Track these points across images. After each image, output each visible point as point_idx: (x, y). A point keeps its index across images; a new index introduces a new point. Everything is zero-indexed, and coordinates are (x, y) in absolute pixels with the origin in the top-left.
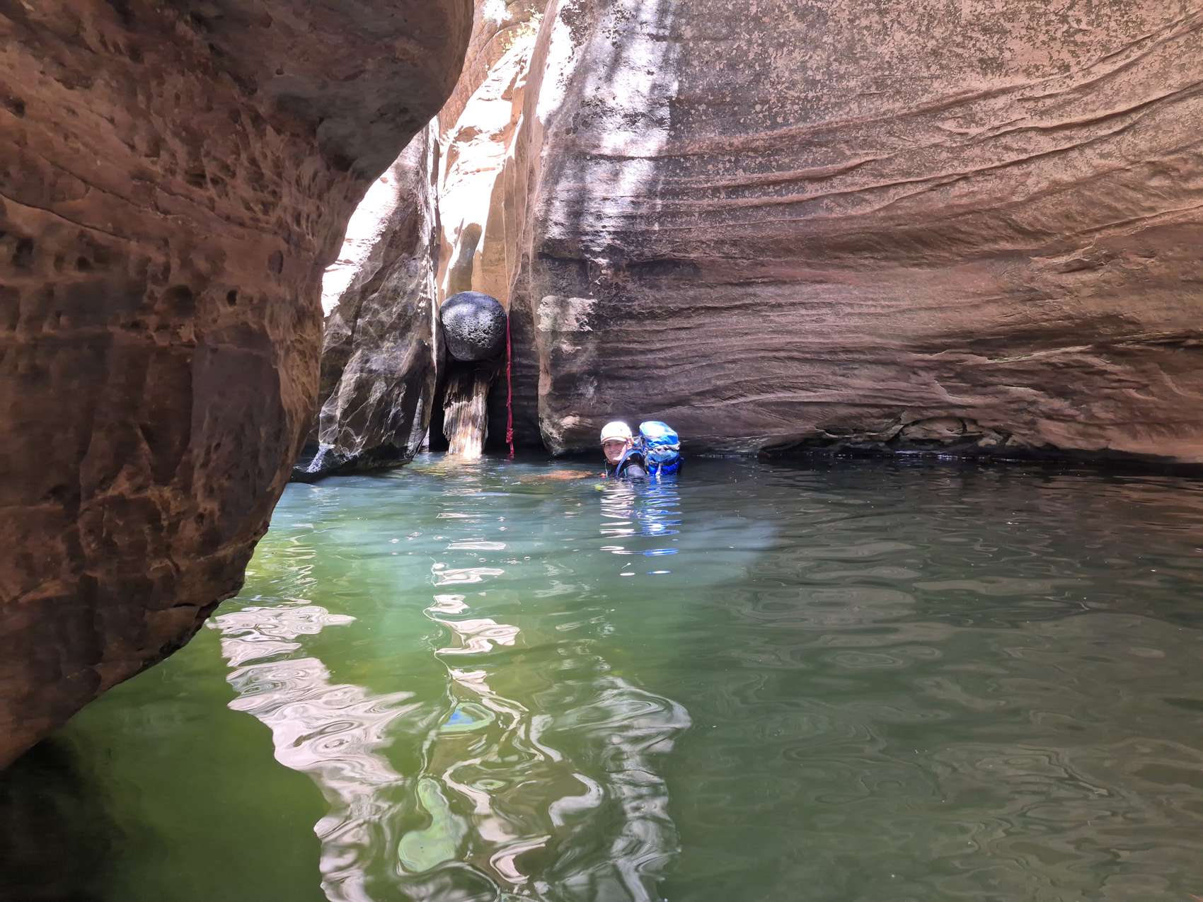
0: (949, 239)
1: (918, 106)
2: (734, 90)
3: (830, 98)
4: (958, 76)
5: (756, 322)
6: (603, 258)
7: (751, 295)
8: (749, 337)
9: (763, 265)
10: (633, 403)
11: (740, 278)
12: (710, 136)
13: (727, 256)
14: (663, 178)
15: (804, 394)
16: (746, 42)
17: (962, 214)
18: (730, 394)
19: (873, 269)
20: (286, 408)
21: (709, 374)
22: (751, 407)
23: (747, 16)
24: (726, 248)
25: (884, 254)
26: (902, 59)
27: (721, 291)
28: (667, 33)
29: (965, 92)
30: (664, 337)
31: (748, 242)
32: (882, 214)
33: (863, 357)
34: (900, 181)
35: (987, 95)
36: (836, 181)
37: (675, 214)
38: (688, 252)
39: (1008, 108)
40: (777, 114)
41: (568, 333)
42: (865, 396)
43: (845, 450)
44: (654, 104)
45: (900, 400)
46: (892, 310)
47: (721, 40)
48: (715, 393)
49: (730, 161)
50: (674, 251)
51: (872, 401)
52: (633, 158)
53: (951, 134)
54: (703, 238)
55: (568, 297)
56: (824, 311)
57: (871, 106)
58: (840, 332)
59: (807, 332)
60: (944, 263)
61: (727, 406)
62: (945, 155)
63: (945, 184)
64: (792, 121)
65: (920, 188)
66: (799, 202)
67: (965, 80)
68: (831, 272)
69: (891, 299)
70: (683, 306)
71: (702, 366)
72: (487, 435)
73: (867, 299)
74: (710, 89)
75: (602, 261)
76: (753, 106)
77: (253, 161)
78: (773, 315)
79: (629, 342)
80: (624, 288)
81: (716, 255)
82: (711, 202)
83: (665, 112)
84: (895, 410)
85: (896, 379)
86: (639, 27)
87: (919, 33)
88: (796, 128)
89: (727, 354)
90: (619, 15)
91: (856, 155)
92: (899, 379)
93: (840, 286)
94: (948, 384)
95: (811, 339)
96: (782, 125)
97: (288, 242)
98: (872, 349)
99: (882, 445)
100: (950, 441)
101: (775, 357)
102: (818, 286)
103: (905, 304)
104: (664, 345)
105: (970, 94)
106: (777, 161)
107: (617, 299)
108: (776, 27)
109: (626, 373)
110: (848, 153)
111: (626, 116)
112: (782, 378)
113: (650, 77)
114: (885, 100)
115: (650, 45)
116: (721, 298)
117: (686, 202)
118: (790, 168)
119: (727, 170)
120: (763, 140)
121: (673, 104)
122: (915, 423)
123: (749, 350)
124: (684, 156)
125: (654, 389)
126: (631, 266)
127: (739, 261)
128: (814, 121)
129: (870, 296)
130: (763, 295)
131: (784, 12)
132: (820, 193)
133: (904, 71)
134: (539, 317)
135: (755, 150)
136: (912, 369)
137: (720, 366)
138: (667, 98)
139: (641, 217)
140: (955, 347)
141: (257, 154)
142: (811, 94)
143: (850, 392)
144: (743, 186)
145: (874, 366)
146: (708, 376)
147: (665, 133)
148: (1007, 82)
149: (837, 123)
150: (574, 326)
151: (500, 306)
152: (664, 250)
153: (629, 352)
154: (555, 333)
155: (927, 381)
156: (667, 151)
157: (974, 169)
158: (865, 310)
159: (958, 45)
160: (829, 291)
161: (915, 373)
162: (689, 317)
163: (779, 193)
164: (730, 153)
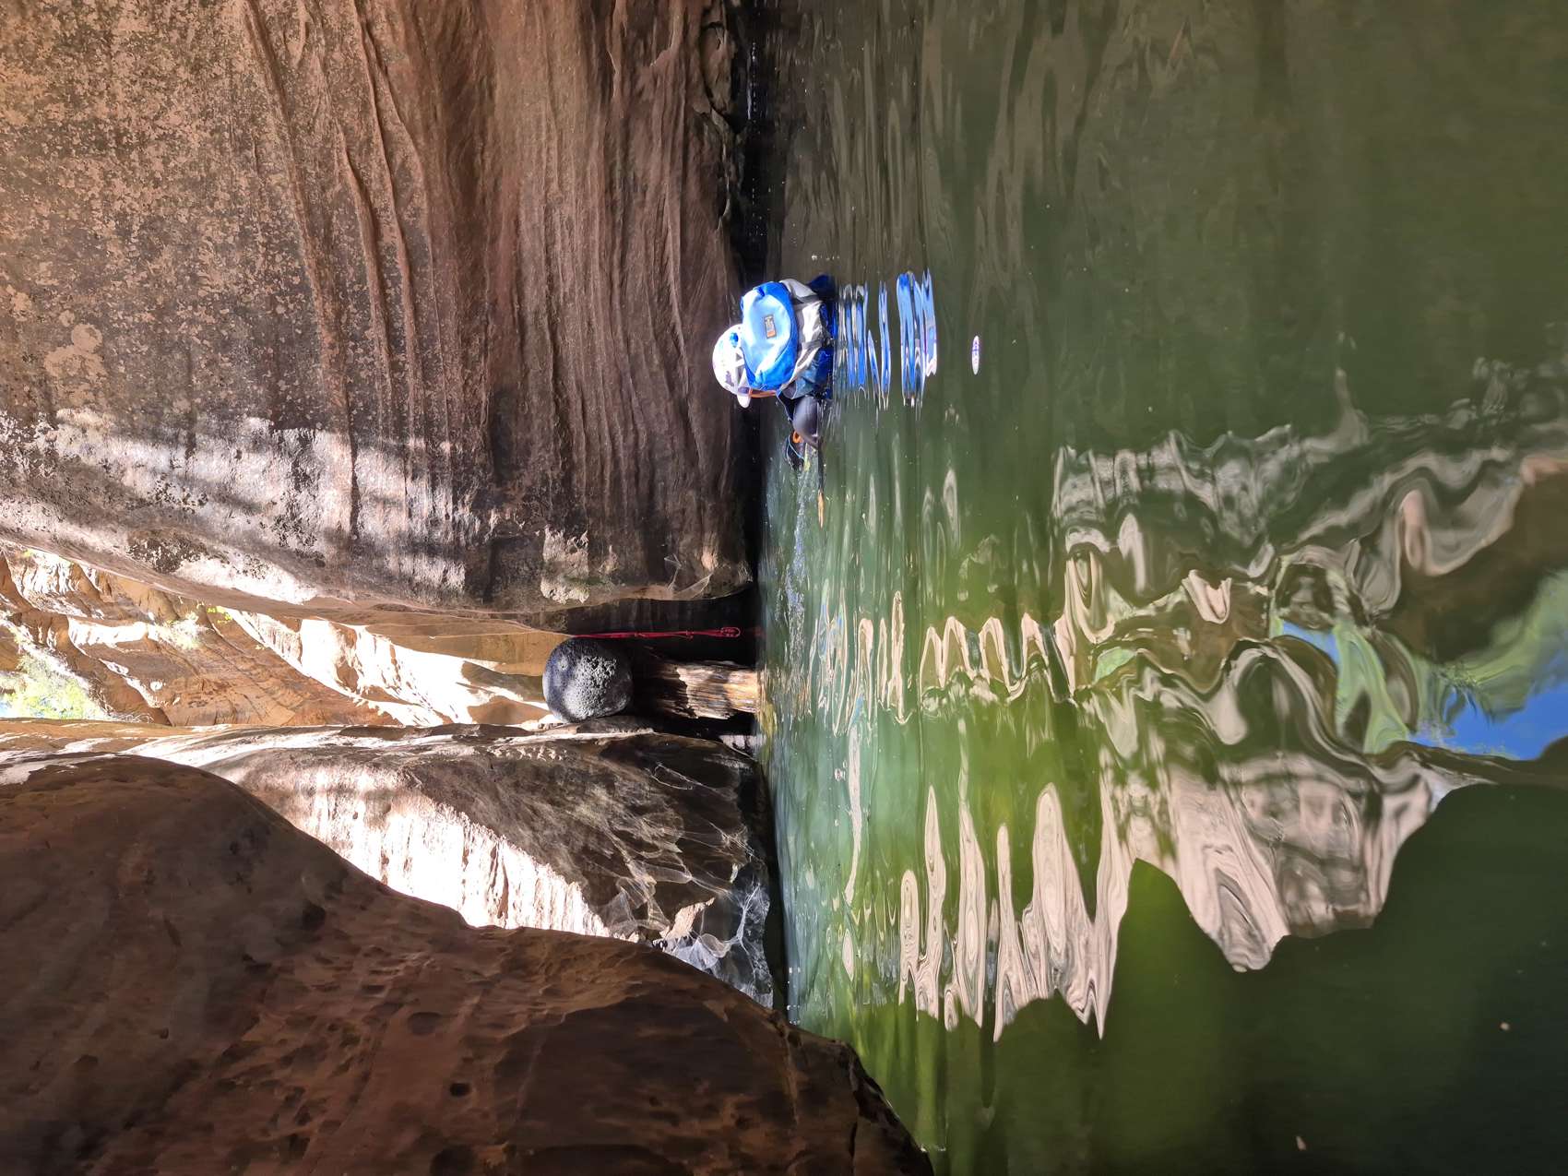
0: (453, 49)
1: (271, 92)
2: (258, 342)
3: (265, 213)
4: (227, 36)
5: (573, 311)
6: (489, 517)
7: (536, 319)
8: (594, 320)
9: (496, 300)
10: (685, 477)
11: (515, 334)
12: (321, 375)
13: (484, 351)
14: (380, 438)
15: (670, 246)
16: (191, 327)
17: (419, 32)
18: (671, 346)
19: (498, 151)
20: (622, 998)
21: (644, 373)
22: (688, 318)
23: (157, 326)
24: (474, 353)
25: (476, 138)
26: (206, 114)
27: (532, 359)
28: (184, 433)
29: (249, 27)
30: (595, 435)
31: (464, 323)
32: (421, 140)
33: (618, 166)
34: (375, 116)
36: (378, 204)
37: (428, 421)
38: (480, 404)
40: (288, 284)
41: (591, 564)
42: (672, 163)
43: (746, 189)
44: (280, 447)
45: (678, 113)
46: (553, 126)
47: (190, 361)
48: (670, 366)
49: (354, 348)
50: (479, 423)
51: (679, 153)
52: (354, 478)
53: (308, 46)
54: (461, 384)
55: (543, 563)
56: (557, 219)
57: (273, 156)
58: (585, 197)
59: (586, 241)
60: (487, 56)
61: (687, 350)
62: (337, 55)
63: (378, 53)
64: (297, 264)
65: (384, 88)
66: (408, 253)
67: (232, 27)
68: (504, 209)
69: (538, 127)
70: (553, 410)
71: (635, 384)
72: (731, 663)
73: (539, 161)
74: (257, 375)
75: (493, 520)
76: (279, 317)
77: (287, 1061)
78: (564, 288)
79: (603, 482)
80: (529, 489)
81: (482, 366)
82: (411, 374)
83: (291, 436)
84: (692, 122)
86: (177, 470)
87: (169, 90)
88: (306, 260)
89: (616, 350)
90: (163, 497)
91: (341, 177)
92: (649, 116)
93: (522, 198)
94: (654, 48)
95: (595, 235)
96: (304, 278)
97: (401, 1005)
98: (607, 153)
99: (739, 139)
100: (733, 44)
101: (621, 285)
102: (523, 227)
103: (545, 108)
104: (607, 435)
105: (252, 20)
106: (354, 283)
107: (544, 498)
108: (170, 287)
109: (644, 486)
110: (338, 187)
111: (297, 488)
112: (649, 276)
113: (245, 456)
114: (264, 137)
115: (200, 456)
116: (541, 359)
117: (412, 407)
118: (361, 267)
119: (367, 352)
120: (324, 303)
121: (279, 425)
122: (709, 93)
123: (611, 322)
124: (350, 409)
125: (665, 449)
126: (500, 481)
127: (490, 335)
128: (297, 233)
129: (534, 155)
130: (536, 302)
131: (149, 274)
132: (395, 226)
133: (223, 111)
134: (569, 601)
135: (339, 314)
136: (634, 98)
137: (634, 359)
138: (272, 433)
139: (432, 467)
140: (604, 38)
141: (280, 1054)
142: (260, 239)
143: (666, 183)
144: (387, 330)
145: (631, 150)
146: (647, 376)
147: (319, 435)
149: (298, 203)
150: (581, 555)
151: (561, 646)
152: (477, 435)
153: (616, 481)
154: (590, 581)
155: (651, 76)
156: (342, 431)
157: (355, 15)
158: (554, 164)
159: (184, 37)
160: (529, 212)
161: (640, 93)
162: (568, 402)
163: (396, 282)
164: (344, 349)
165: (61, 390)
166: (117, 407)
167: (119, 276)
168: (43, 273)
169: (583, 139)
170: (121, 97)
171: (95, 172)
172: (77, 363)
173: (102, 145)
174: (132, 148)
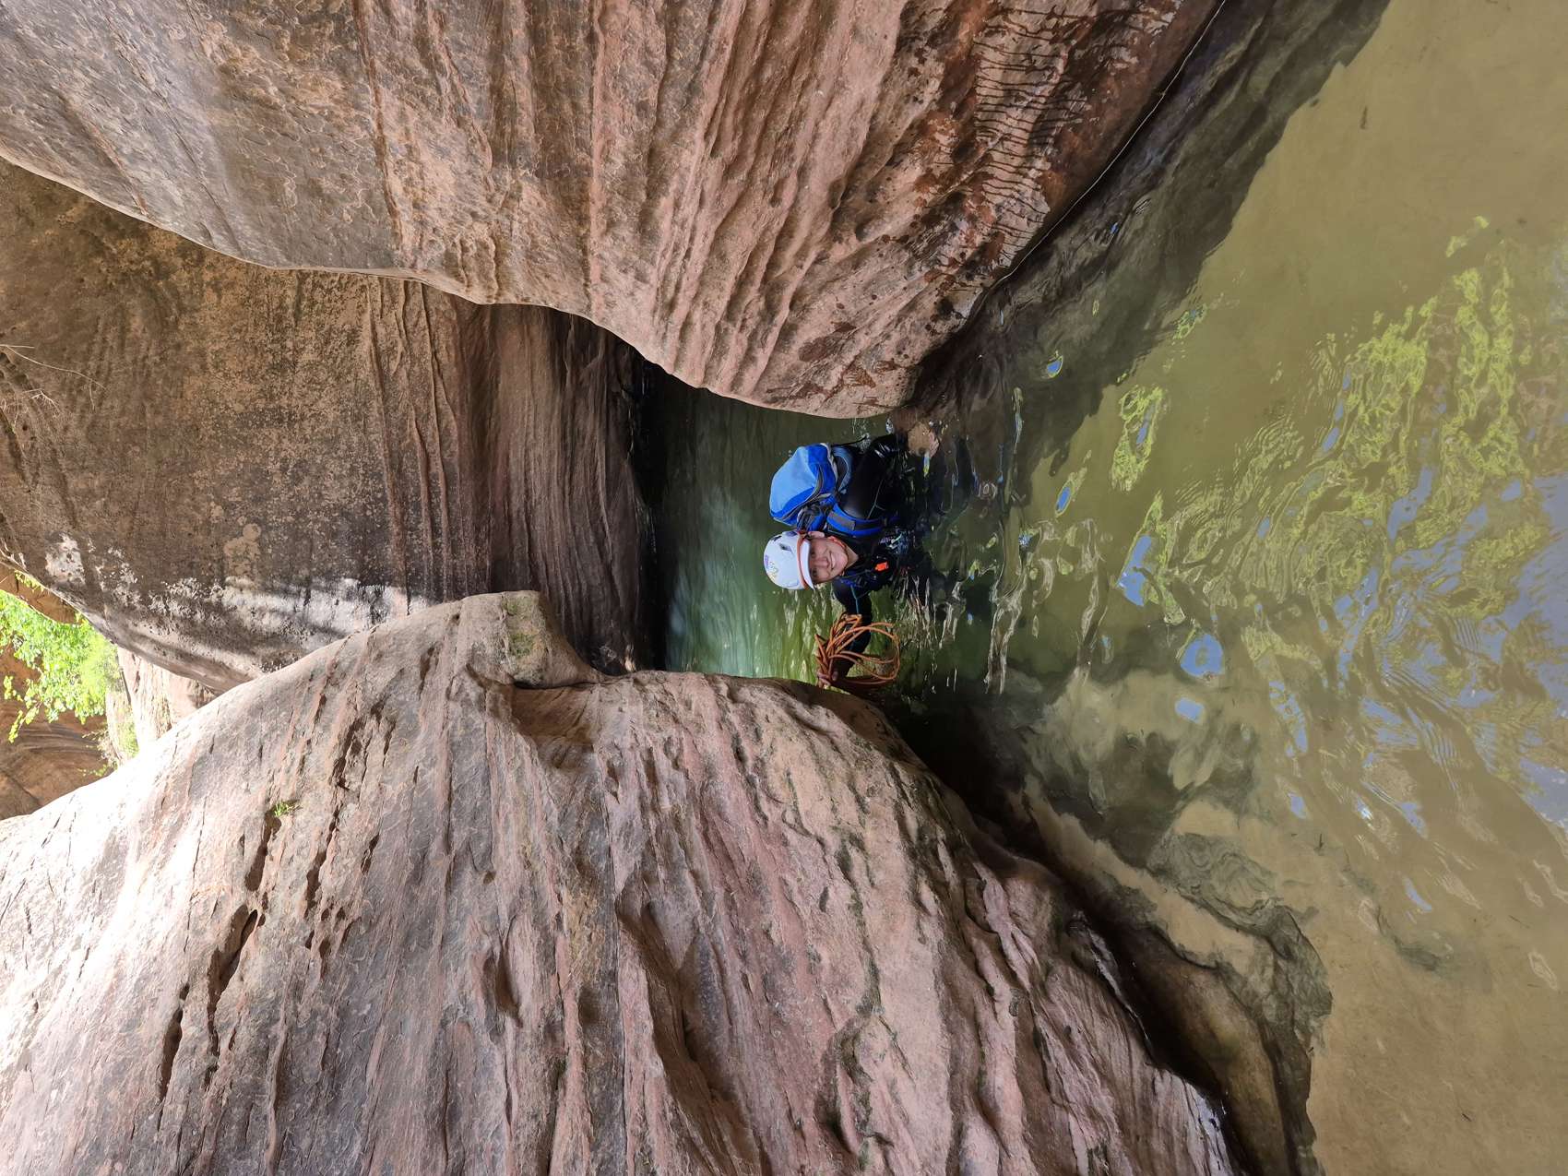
0: (479, 362)
1: (377, 390)
2: (354, 533)
3: (365, 456)
4: (358, 360)
5: (540, 510)
7: (519, 515)
8: (553, 516)
9: (495, 505)
11: (505, 525)
12: (391, 551)
13: (488, 535)
14: (426, 589)
15: (599, 470)
16: (315, 524)
17: (462, 354)
18: (601, 531)
19: (499, 418)
21: (584, 548)
22: (611, 513)
23: (294, 524)
24: (482, 536)
25: (488, 411)
26: (339, 402)
27: (516, 539)
28: (304, 589)
29: (371, 356)
31: (477, 518)
32: (458, 414)
33: (569, 424)
34: (433, 400)
35: (375, 340)
36: (430, 449)
37: (455, 579)
38: (486, 569)
39: (386, 325)
40: (375, 498)
42: (600, 421)
43: (643, 436)
44: (363, 597)
45: (603, 394)
46: (532, 403)
47: (312, 545)
48: (600, 543)
49: (411, 535)
51: (604, 415)
53: (401, 365)
54: (475, 555)
56: (531, 455)
57: (374, 424)
58: (549, 443)
59: (549, 465)
60: (497, 365)
61: (610, 534)
62: (416, 369)
63: (439, 367)
64: (381, 486)
65: (440, 386)
66: (446, 478)
67: (361, 356)
68: (500, 451)
69: (523, 403)
71: (579, 555)
73: (523, 423)
74: (352, 553)
76: (368, 517)
78: (535, 497)
81: (487, 544)
82: (445, 550)
83: (370, 590)
84: (610, 397)
85: (586, 399)
86: (298, 613)
87: (322, 390)
88: (387, 482)
89: (567, 534)
91: (410, 435)
92: (587, 394)
93: (511, 444)
95: (555, 465)
96: (384, 493)
98: (563, 417)
99: (638, 407)
101: (570, 494)
102: (511, 461)
103: (528, 393)
105: (372, 352)
106: (413, 497)
108: (305, 500)
109: (586, 618)
110: (408, 441)
111: (374, 622)
112: (586, 488)
113: (341, 602)
114: (370, 414)
115: (313, 604)
116: (521, 540)
118: (419, 486)
119: (418, 537)
120: (395, 508)
121: (364, 583)
122: (620, 381)
123: (564, 515)
124: (407, 572)
125: (599, 594)
127: (492, 526)
128: (382, 468)
129: (520, 420)
130: (518, 505)
131: (294, 493)
132: (439, 462)
133: (349, 400)
135: (403, 514)
136: (578, 385)
137: (578, 539)
138: (359, 588)
142: (361, 471)
143: (597, 433)
144: (431, 524)
145: (577, 415)
147: (387, 589)
148: (367, 326)
149: (385, 450)
155: (587, 372)
156: (402, 586)
157: (429, 347)
158: (532, 423)
159: (335, 362)
160: (515, 453)
161: (582, 383)
162: (537, 566)
163: (438, 495)
164: (405, 535)
165: (231, 564)
166: (264, 574)
167: (277, 495)
168: (233, 495)
169: (549, 410)
170: (296, 394)
171: (274, 436)
172: (244, 548)
173: (281, 421)
174: (296, 421)
